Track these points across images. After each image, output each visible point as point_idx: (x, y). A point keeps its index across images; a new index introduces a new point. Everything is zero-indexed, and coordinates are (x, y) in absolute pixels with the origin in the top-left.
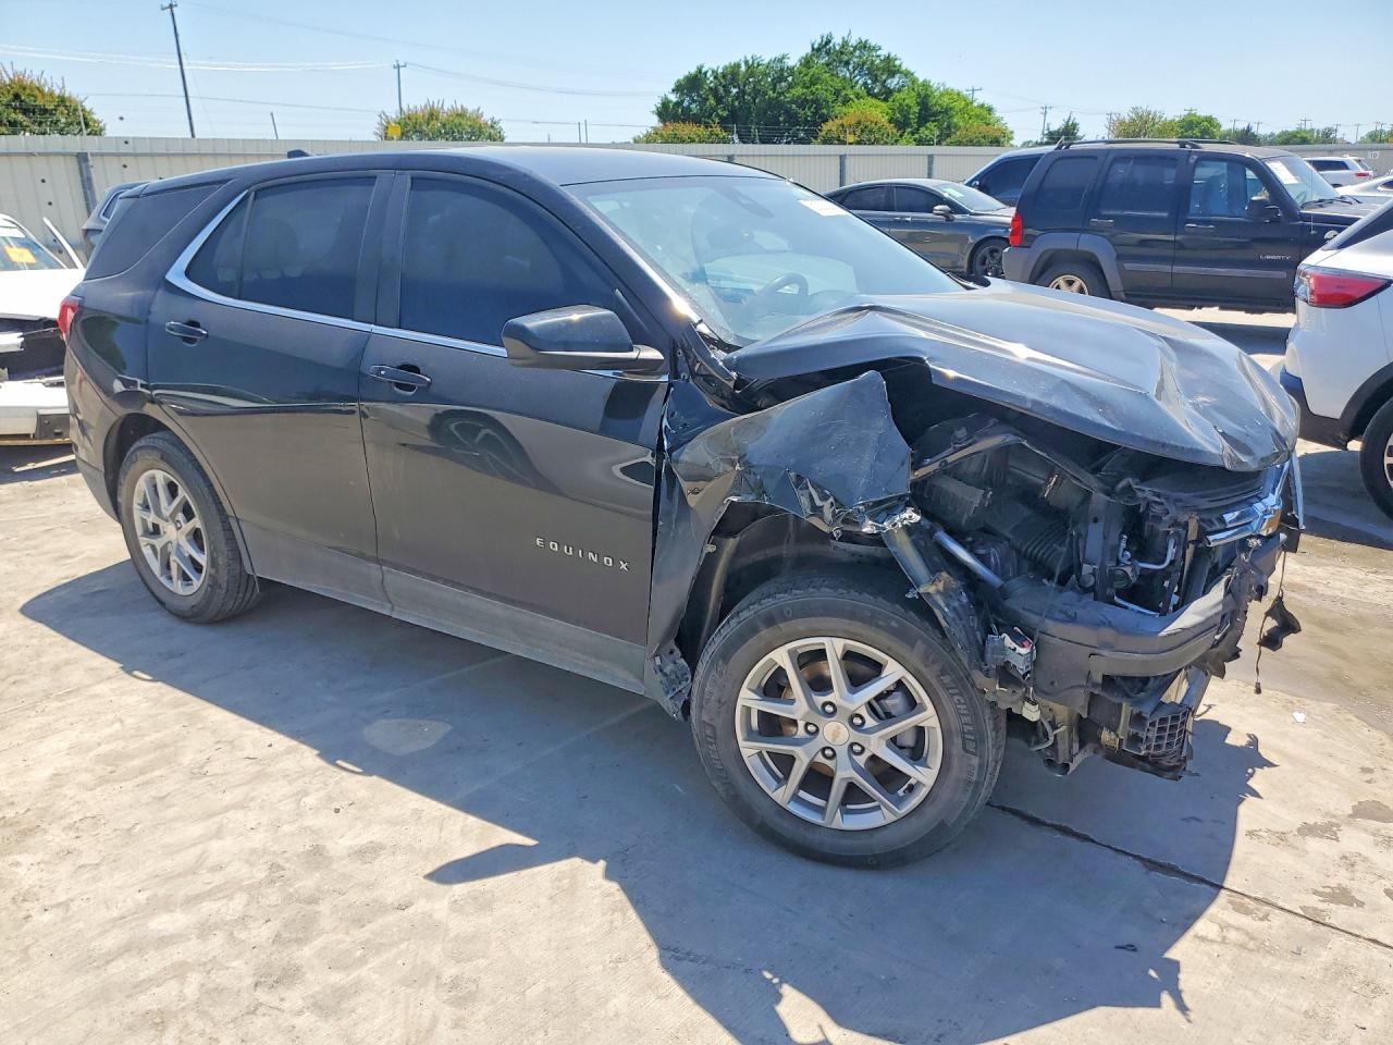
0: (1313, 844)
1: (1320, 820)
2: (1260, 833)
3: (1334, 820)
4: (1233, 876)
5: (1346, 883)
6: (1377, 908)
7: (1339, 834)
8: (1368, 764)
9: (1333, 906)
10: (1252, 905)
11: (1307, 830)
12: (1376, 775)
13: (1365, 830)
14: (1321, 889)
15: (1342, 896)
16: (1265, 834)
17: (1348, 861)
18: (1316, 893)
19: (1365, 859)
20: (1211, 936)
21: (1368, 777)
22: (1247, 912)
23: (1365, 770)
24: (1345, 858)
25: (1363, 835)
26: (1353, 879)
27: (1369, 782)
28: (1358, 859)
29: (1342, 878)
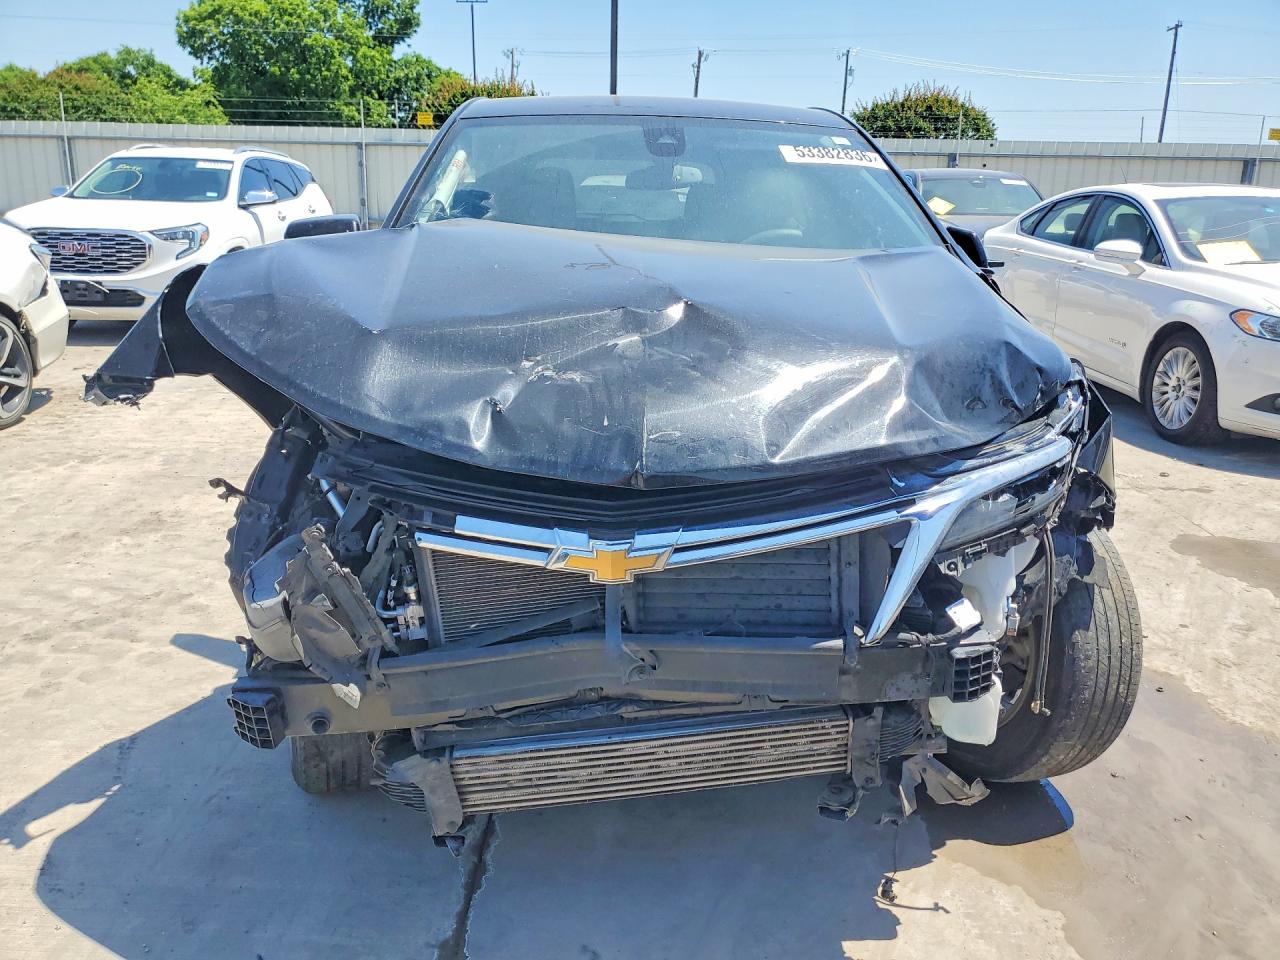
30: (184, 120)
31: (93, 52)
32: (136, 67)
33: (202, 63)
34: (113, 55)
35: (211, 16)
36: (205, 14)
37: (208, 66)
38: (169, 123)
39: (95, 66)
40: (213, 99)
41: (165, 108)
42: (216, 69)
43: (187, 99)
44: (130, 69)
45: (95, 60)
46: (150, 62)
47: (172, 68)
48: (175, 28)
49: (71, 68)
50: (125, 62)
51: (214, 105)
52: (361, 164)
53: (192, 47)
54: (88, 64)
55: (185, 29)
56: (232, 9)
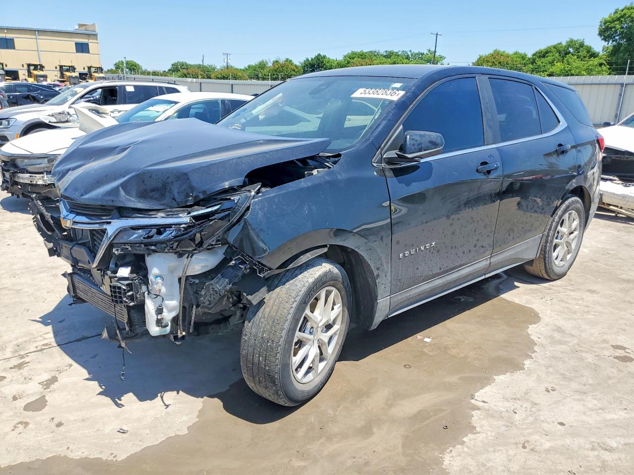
0: (46, 377)
1: (53, 387)
2: (68, 367)
3: (49, 390)
4: (59, 351)
5: (21, 371)
6: (5, 370)
7: (41, 386)
8: (62, 428)
9: (19, 362)
10: (43, 347)
11: (54, 380)
12: (53, 425)
13: (32, 394)
14: (28, 364)
15: (20, 366)
16: (66, 368)
17: (28, 379)
18: (28, 362)
19: (23, 383)
20: (45, 335)
21: (56, 421)
22: (44, 345)
23: (59, 425)
24: (30, 379)
25: (32, 392)
26: (21, 374)
27: (53, 419)
28: (25, 381)
29: (25, 371)
30: (585, 73)
31: (554, 43)
32: (573, 48)
33: (608, 44)
34: (564, 44)
35: (618, 19)
36: (615, 19)
37: (610, 44)
38: (578, 75)
39: (553, 50)
40: (604, 62)
41: (577, 68)
42: (614, 46)
43: (591, 63)
44: (571, 50)
45: (555, 47)
46: (582, 45)
47: (592, 47)
48: (598, 27)
49: (542, 51)
50: (569, 46)
51: (605, 65)
52: (620, 95)
53: (604, 36)
54: (551, 49)
55: (603, 27)
56: (631, 15)
